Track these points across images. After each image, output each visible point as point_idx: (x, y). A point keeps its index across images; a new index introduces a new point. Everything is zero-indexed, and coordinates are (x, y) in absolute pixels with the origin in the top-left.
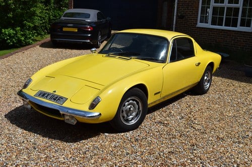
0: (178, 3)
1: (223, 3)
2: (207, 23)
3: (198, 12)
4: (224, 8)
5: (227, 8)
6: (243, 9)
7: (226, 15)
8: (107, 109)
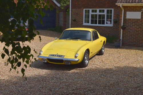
0: (71, 13)
1: (96, 12)
2: (89, 23)
3: (83, 17)
4: (97, 15)
5: (99, 15)
6: (107, 15)
7: (99, 19)
8: (80, 58)
